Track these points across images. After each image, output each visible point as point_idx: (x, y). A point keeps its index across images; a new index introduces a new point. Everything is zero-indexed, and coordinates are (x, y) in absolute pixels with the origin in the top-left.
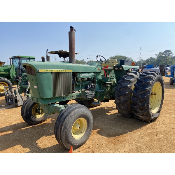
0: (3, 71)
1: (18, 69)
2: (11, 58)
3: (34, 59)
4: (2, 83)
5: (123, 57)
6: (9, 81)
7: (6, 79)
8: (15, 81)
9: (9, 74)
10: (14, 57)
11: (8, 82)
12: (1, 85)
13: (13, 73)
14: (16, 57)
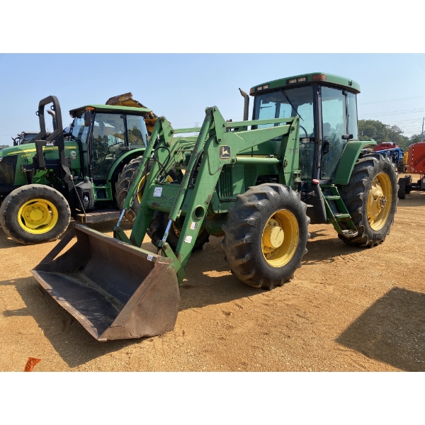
9: (281, 167)
13: (292, 162)
14: (266, 87)
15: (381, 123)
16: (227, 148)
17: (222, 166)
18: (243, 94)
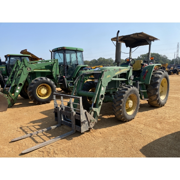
0: (44, 67)
1: (63, 65)
2: (53, 51)
3: (82, 51)
4: (44, 86)
5: (155, 55)
6: (52, 82)
7: (49, 80)
8: (59, 82)
9: (51, 73)
10: (58, 48)
11: (51, 84)
12: (42, 88)
13: (56, 71)
14: (60, 49)
15: (158, 54)
16: (30, 68)
17: (28, 72)
18: (50, 51)
